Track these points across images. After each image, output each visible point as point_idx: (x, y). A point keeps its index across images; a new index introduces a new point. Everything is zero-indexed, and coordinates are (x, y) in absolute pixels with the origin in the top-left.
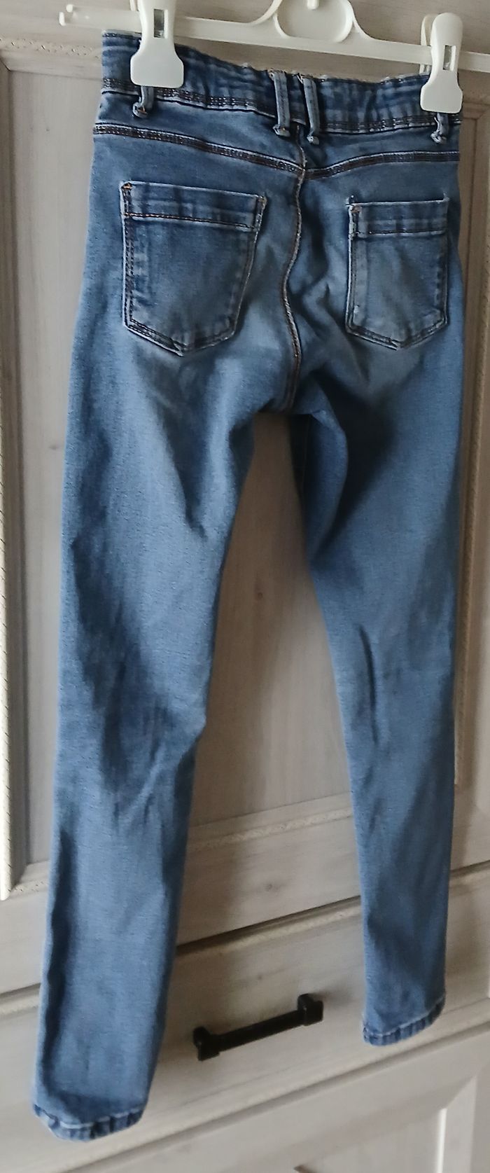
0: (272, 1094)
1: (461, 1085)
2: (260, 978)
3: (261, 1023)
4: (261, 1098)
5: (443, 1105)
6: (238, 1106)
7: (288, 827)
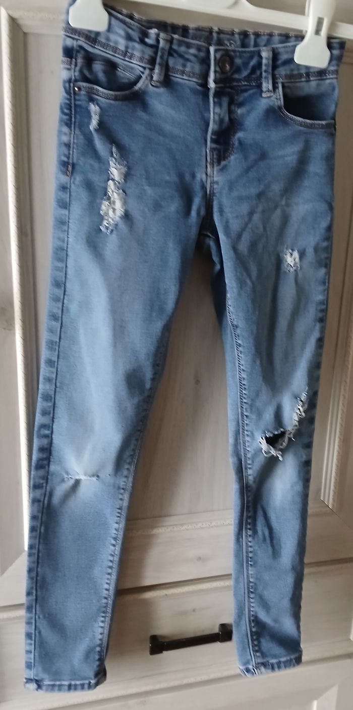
0: (199, 679)
1: (328, 688)
2: (194, 611)
3: (194, 637)
4: (192, 680)
5: (316, 699)
6: (177, 683)
7: (213, 524)
